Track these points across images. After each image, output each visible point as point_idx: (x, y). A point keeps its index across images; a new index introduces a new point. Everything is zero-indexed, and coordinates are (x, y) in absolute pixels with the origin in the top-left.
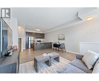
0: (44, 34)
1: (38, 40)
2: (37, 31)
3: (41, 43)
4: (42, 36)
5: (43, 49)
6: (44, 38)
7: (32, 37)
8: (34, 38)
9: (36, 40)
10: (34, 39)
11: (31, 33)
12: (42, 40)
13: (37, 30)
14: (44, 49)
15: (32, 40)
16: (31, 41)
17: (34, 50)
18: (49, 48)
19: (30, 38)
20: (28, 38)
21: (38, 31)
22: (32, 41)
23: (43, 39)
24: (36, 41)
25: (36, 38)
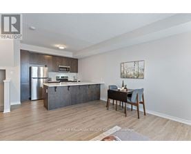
0: (77, 60)
1: (61, 75)
2: (58, 49)
3: (69, 86)
4: (72, 64)
5: (76, 103)
6: (77, 72)
7: (42, 68)
8: (49, 71)
9: (54, 76)
10: (47, 74)
11: (38, 54)
12: (70, 76)
13: (58, 46)
14: (79, 105)
15: (42, 77)
16: (39, 78)
17: (46, 107)
18: (92, 100)
19: (35, 69)
20: (30, 68)
21: (61, 49)
22: (42, 80)
23: (75, 74)
24: (54, 80)
25: (53, 71)
